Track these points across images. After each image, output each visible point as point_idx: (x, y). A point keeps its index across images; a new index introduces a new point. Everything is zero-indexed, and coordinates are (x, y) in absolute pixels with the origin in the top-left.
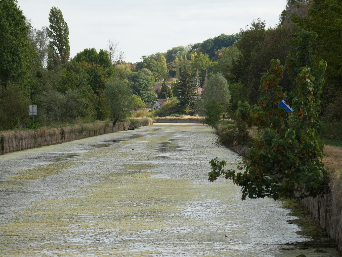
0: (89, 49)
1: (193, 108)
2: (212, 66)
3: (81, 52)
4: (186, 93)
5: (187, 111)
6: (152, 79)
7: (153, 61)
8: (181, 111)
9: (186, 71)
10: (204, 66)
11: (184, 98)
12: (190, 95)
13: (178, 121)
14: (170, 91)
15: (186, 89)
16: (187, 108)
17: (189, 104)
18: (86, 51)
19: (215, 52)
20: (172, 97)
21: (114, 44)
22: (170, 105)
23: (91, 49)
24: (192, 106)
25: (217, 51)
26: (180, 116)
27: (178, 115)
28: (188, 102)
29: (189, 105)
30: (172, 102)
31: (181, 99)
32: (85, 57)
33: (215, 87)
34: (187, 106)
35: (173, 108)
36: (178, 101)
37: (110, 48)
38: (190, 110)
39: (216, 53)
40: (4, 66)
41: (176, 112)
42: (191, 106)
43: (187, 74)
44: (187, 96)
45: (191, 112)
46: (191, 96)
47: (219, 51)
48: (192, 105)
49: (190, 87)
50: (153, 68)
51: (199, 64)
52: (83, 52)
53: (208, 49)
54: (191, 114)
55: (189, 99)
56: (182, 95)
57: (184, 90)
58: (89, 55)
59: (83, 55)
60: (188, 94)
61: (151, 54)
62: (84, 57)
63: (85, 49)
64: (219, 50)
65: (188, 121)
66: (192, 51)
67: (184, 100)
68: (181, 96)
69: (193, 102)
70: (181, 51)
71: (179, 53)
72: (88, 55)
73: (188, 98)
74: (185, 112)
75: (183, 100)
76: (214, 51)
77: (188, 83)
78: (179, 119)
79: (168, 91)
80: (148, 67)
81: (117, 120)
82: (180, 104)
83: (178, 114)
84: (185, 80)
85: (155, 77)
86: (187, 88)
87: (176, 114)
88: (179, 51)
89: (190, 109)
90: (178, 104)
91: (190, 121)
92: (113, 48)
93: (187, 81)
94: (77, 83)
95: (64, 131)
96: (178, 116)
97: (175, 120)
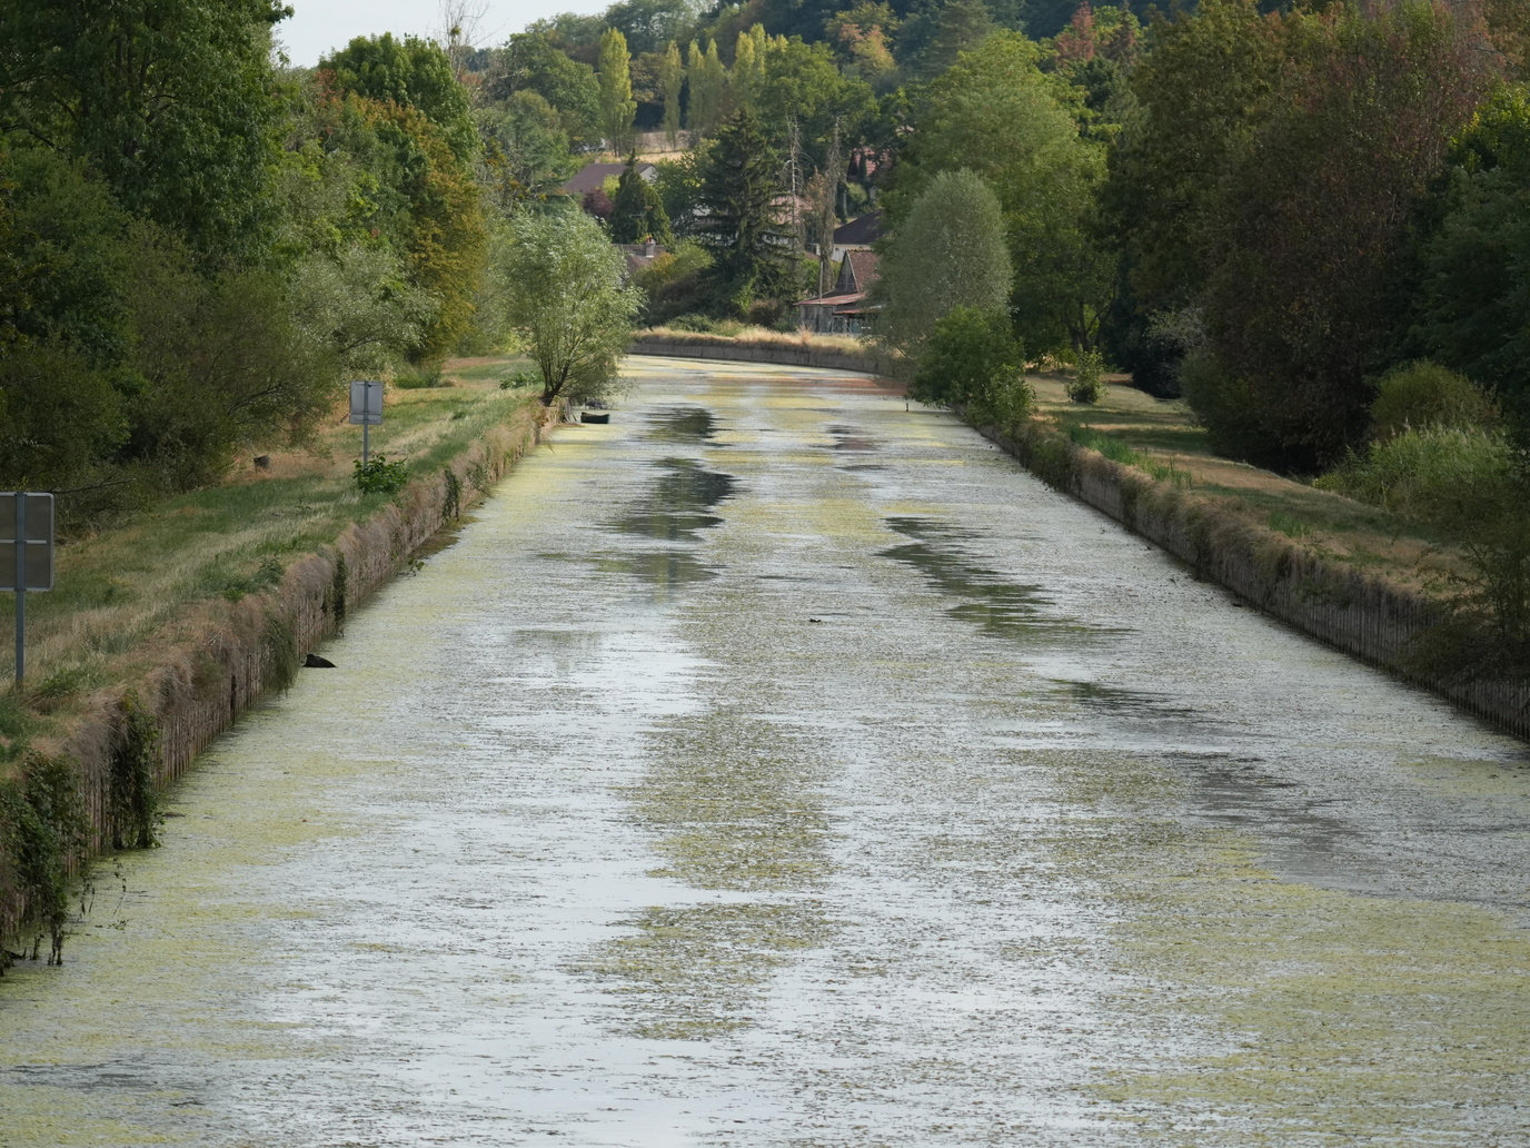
0: (369, 38)
1: (771, 294)
2: (845, 98)
3: (338, 55)
4: (743, 224)
5: (747, 306)
6: (558, 140)
7: (561, 57)
8: (720, 303)
9: (744, 125)
10: (811, 102)
11: (733, 246)
12: (761, 234)
13: (712, 350)
14: (655, 206)
15: (743, 206)
16: (747, 289)
17: (753, 274)
18: (359, 51)
19: (824, 20)
20: (662, 231)
21: (469, 13)
22: (668, 272)
23: (378, 39)
24: (768, 284)
25: (833, 16)
26: (715, 325)
27: (707, 322)
28: (749, 266)
29: (753, 280)
30: (677, 262)
31: (722, 249)
32: (355, 77)
33: (946, 231)
34: (746, 283)
35: (681, 290)
36: (707, 260)
37: (450, 28)
38: (759, 303)
39: (830, 25)
40: (185, 184)
41: (696, 308)
42: (765, 280)
43: (750, 141)
44: (749, 238)
45: (765, 310)
46: (765, 237)
47: (843, 20)
48: (769, 278)
49: (762, 198)
50: (561, 93)
51: (788, 90)
52: (345, 53)
53: (792, 6)
54: (765, 319)
55: (756, 253)
56: (723, 233)
57: (732, 209)
58: (373, 66)
59: (347, 65)
60: (749, 226)
61: (535, 21)
62: (348, 74)
63: (355, 37)
64: (841, 15)
65: (757, 352)
66: (723, 12)
67: (732, 255)
68: (718, 238)
69: (774, 267)
70: (668, 11)
71: (662, 19)
72: (366, 66)
73: (751, 246)
74: (738, 307)
75: (728, 256)
76: (822, 16)
77: (752, 180)
78: (713, 343)
79: (647, 207)
80: (540, 83)
81: (560, 385)
82: (712, 270)
83: (706, 317)
84: (741, 167)
85: (571, 134)
86: (750, 204)
87: (697, 318)
88: (662, 9)
89: (757, 297)
90: (704, 273)
91: (769, 353)
92: (465, 27)
93: (751, 170)
94: (369, 209)
95: (455, 482)
96: (704, 329)
97: (694, 343)
